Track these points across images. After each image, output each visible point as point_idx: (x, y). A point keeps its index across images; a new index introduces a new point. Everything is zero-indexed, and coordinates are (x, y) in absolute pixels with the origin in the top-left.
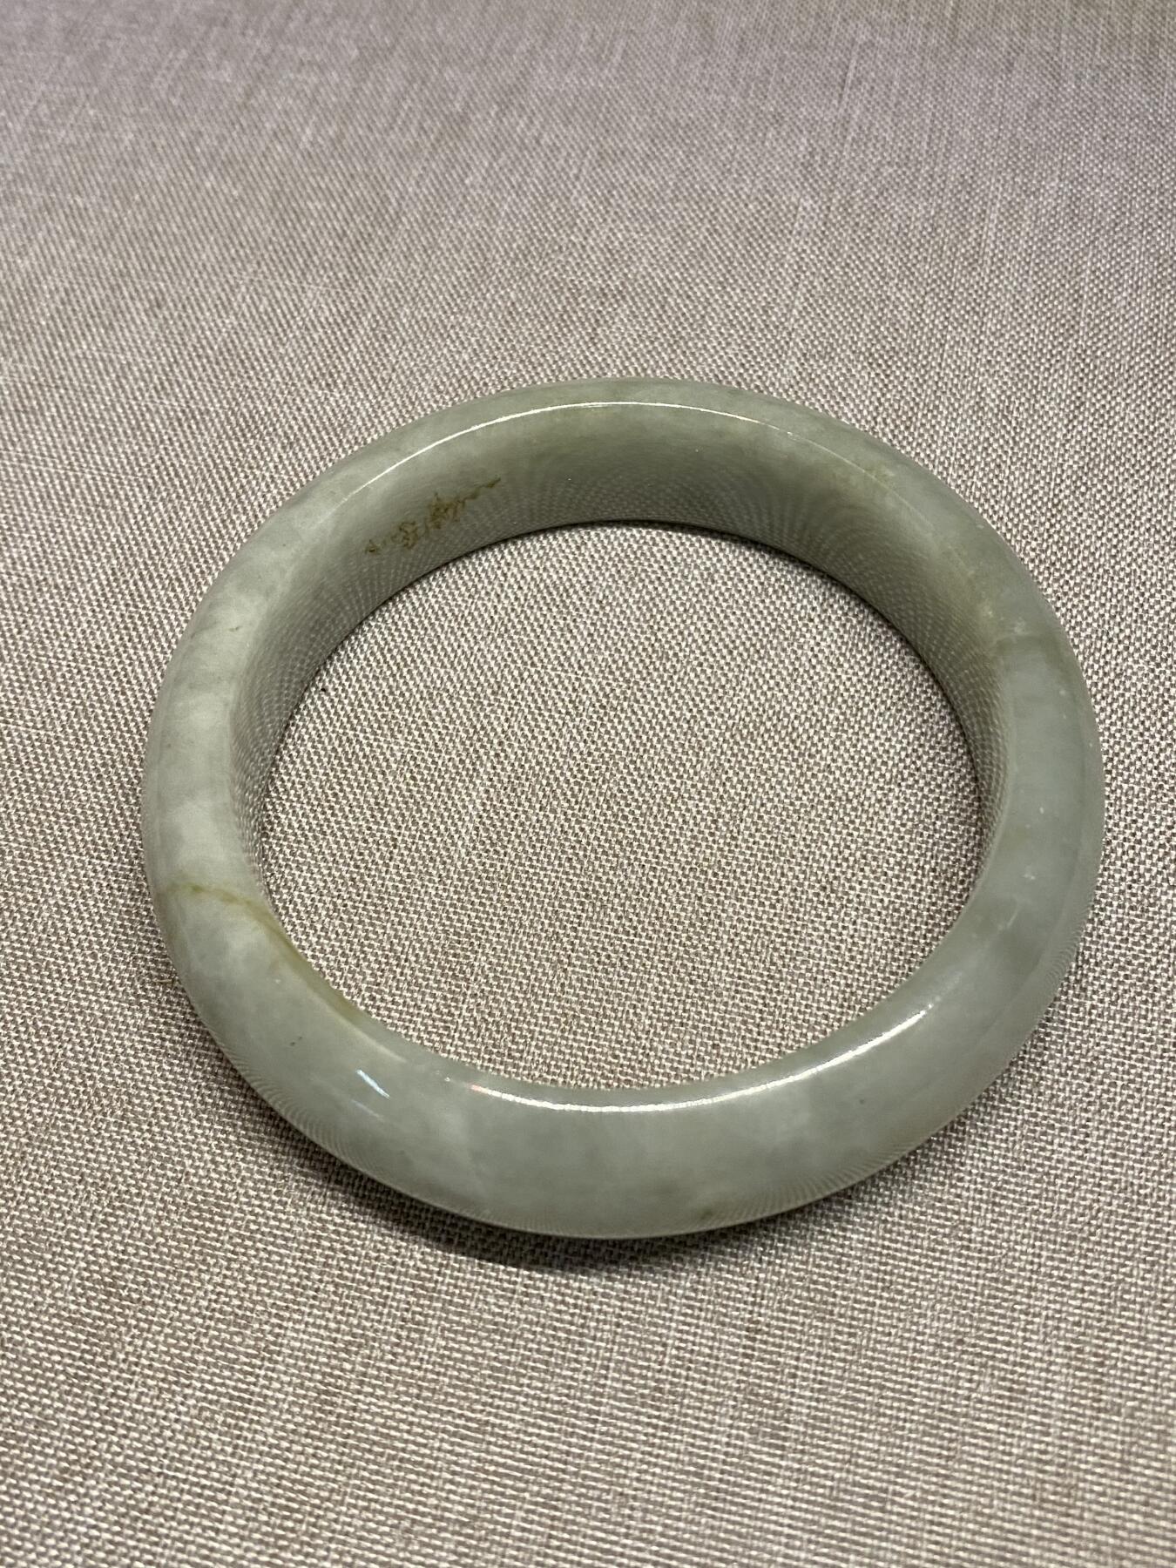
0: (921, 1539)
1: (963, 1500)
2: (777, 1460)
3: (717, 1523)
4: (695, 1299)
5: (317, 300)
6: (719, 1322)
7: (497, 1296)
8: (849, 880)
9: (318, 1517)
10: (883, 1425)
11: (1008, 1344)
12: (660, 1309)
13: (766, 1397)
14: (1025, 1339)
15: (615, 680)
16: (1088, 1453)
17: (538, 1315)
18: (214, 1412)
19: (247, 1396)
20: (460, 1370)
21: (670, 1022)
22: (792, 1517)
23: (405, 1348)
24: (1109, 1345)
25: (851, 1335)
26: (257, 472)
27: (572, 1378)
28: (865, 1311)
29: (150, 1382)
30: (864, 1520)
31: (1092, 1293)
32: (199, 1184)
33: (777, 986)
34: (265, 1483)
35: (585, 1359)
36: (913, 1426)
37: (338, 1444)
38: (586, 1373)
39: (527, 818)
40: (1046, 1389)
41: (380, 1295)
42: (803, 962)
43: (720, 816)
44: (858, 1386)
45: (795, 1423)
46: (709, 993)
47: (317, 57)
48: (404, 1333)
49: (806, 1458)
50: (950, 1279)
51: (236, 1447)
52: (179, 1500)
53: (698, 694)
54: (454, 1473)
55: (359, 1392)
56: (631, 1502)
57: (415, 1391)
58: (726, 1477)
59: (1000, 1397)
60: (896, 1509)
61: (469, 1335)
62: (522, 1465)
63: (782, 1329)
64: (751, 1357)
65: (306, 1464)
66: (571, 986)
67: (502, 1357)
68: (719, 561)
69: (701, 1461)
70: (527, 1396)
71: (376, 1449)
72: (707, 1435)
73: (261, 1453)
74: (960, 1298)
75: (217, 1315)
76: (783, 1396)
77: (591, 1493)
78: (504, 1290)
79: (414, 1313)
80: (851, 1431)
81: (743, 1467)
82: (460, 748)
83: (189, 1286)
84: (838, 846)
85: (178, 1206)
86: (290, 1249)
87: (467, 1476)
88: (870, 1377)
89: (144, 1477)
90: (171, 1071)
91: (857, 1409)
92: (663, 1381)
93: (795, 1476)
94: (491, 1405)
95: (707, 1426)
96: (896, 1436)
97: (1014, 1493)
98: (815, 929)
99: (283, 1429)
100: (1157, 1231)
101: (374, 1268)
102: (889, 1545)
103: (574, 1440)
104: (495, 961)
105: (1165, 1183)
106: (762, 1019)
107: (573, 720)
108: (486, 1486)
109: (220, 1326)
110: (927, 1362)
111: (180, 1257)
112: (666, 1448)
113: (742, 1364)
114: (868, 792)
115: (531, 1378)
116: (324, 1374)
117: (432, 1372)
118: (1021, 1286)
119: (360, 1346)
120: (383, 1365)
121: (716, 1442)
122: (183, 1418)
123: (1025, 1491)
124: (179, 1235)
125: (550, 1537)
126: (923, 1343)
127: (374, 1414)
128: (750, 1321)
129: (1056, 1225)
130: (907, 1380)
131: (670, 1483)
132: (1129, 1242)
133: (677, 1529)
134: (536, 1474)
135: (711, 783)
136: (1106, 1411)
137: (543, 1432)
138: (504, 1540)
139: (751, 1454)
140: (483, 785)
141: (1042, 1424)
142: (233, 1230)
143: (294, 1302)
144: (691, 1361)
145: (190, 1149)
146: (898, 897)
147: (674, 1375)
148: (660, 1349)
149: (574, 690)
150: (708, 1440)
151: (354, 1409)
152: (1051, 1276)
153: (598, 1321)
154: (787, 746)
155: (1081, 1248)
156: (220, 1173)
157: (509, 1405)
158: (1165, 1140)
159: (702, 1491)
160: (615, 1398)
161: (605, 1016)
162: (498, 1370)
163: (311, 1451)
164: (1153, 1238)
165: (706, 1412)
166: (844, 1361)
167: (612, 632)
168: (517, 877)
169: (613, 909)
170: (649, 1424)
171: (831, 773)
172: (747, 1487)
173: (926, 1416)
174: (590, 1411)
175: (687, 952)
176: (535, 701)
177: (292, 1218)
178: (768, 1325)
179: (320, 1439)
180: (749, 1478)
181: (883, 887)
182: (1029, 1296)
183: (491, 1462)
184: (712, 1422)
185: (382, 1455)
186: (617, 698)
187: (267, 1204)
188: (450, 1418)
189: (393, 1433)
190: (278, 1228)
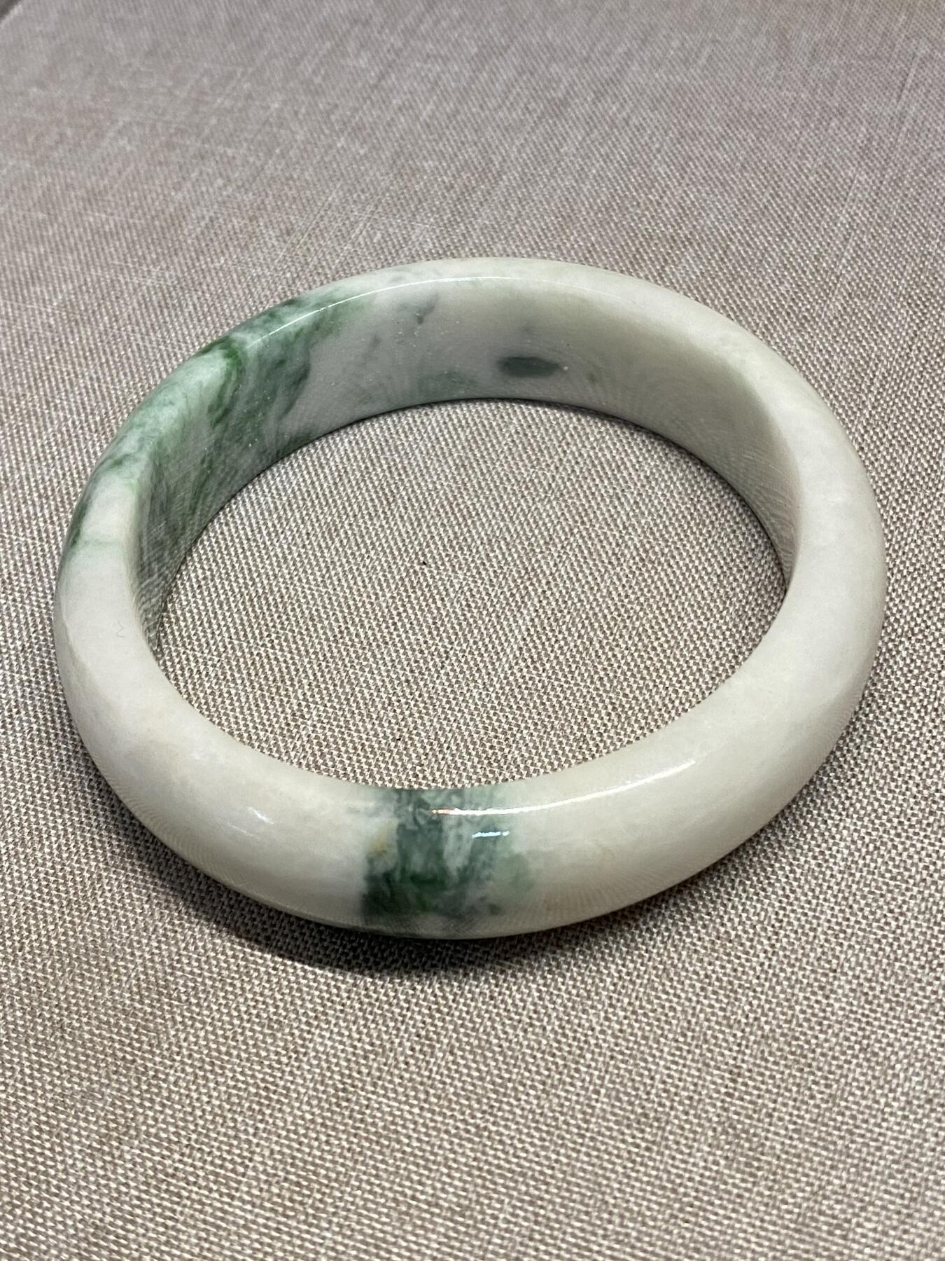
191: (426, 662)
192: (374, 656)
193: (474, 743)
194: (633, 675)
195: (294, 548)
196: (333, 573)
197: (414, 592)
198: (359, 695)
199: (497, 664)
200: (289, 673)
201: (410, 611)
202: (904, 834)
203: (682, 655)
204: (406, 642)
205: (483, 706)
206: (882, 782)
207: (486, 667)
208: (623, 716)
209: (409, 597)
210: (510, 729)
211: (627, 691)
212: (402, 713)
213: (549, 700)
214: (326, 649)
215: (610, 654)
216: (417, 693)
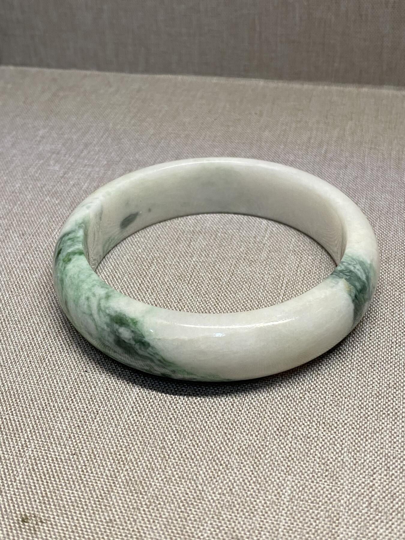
191: (87, 417)
192: (62, 415)
193: (111, 453)
194: (186, 416)
195: (24, 368)
196: (42, 378)
197: (81, 385)
198: (55, 434)
199: (122, 415)
200: (20, 426)
201: (80, 394)
202: (315, 481)
203: (208, 406)
204: (78, 408)
205: (115, 435)
206: (303, 458)
207: (116, 417)
208: (182, 435)
209: (79, 387)
210: (129, 445)
211: (184, 423)
212: (76, 442)
213: (147, 430)
214: (39, 414)
215: (175, 407)
216: (83, 432)
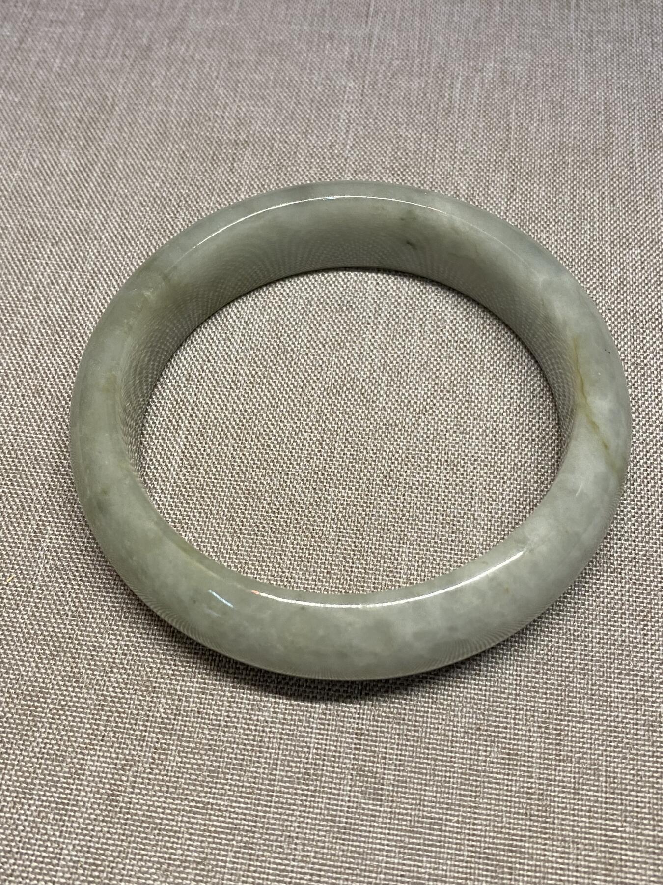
0: (463, 845)
1: (486, 820)
2: (378, 808)
3: (345, 848)
4: (325, 719)
5: (67, 158)
6: (339, 731)
7: (209, 729)
8: (399, 471)
9: (113, 868)
10: (437, 781)
11: (506, 728)
12: (305, 727)
13: (369, 772)
14: (515, 724)
15: (258, 367)
16: (555, 786)
17: (234, 738)
18: (47, 813)
19: (66, 802)
20: (190, 774)
21: (302, 561)
22: (388, 840)
23: (157, 765)
24: (563, 723)
25: (415, 731)
26: (38, 261)
27: (256, 772)
28: (423, 717)
29: (9, 799)
30: (431, 838)
31: (551, 694)
32: (30, 680)
33: (362, 535)
34: (80, 851)
35: (263, 760)
36: (455, 780)
37: (122, 824)
38: (264, 768)
39: (211, 451)
40: (529, 751)
41: (141, 735)
42: (376, 520)
43: (323, 440)
44: (422, 761)
45: (388, 785)
46: (323, 543)
47: (61, 18)
48: (156, 756)
49: (395, 805)
50: (470, 693)
51: (61, 832)
52: (30, 866)
53: (306, 371)
54: (191, 834)
55: (132, 793)
56: (296, 841)
57: (165, 789)
58: (349, 820)
59: (503, 759)
60: (448, 829)
61: (195, 754)
62: (231, 825)
63: (376, 731)
64: (359, 749)
65: (103, 837)
66: (242, 546)
67: (215, 764)
68: (314, 293)
69: (335, 813)
70: (231, 785)
71: (144, 825)
72: (337, 797)
73: (77, 834)
74: (476, 704)
75: (46, 756)
76: (379, 770)
77: (272, 838)
78: (213, 725)
79: (161, 744)
80: (419, 787)
81: (359, 814)
82: (169, 413)
83: (27, 741)
84: (392, 452)
85: (18, 695)
86: (86, 714)
87: (199, 835)
88: (428, 754)
89: (8, 855)
90: (8, 617)
91: (422, 774)
92: (309, 769)
93: (389, 815)
94: (210, 793)
95: (336, 792)
96: (445, 787)
97: (515, 813)
98: (381, 501)
99: (89, 818)
100: (586, 655)
101: (136, 720)
102: (446, 850)
103: (259, 808)
104: (197, 536)
105: (588, 628)
106: (354, 555)
107: (234, 392)
108: (210, 840)
109: (48, 762)
110: (460, 742)
111: (21, 724)
112: (314, 807)
113: (354, 754)
114: (407, 420)
115: (232, 775)
116: (111, 784)
117: (174, 777)
118: (511, 694)
119: (131, 766)
120: (145, 776)
121: (342, 801)
122: (29, 818)
123: (521, 811)
124: (20, 712)
125: (250, 865)
126: (457, 732)
127: (142, 805)
128: (357, 729)
129: (528, 657)
130: (450, 754)
131: (317, 827)
132: (570, 663)
133: (323, 854)
134: (239, 830)
135: (317, 422)
136: (564, 761)
137: (242, 805)
138: (223, 870)
139: (363, 806)
140: (183, 434)
141: (528, 772)
142: (51, 706)
143: (90, 744)
144: (325, 755)
145: (23, 661)
146: (427, 478)
147: (315, 764)
148: (306, 750)
149: (234, 374)
150: (338, 800)
151: (130, 803)
152: (527, 686)
153: (269, 737)
154: (359, 397)
155: (543, 669)
156: (41, 673)
157: (221, 791)
158: (587, 603)
159: (336, 830)
160: (282, 781)
161: (264, 561)
162: (213, 772)
163: (106, 830)
164: (584, 660)
165: (335, 784)
166: (413, 746)
167: (254, 339)
168: (207, 485)
169: (265, 500)
170: (302, 795)
171: (386, 410)
172: (362, 825)
173: (462, 773)
174: (268, 790)
175: (309, 520)
176: (211, 383)
177: (86, 696)
178: (368, 730)
179: (111, 822)
180: (362, 820)
181: (419, 473)
182: (515, 699)
183: (212, 826)
184: (339, 789)
185: (148, 828)
186: (260, 377)
187: (70, 689)
188: (186, 803)
189: (154, 814)
190: (78, 702)
